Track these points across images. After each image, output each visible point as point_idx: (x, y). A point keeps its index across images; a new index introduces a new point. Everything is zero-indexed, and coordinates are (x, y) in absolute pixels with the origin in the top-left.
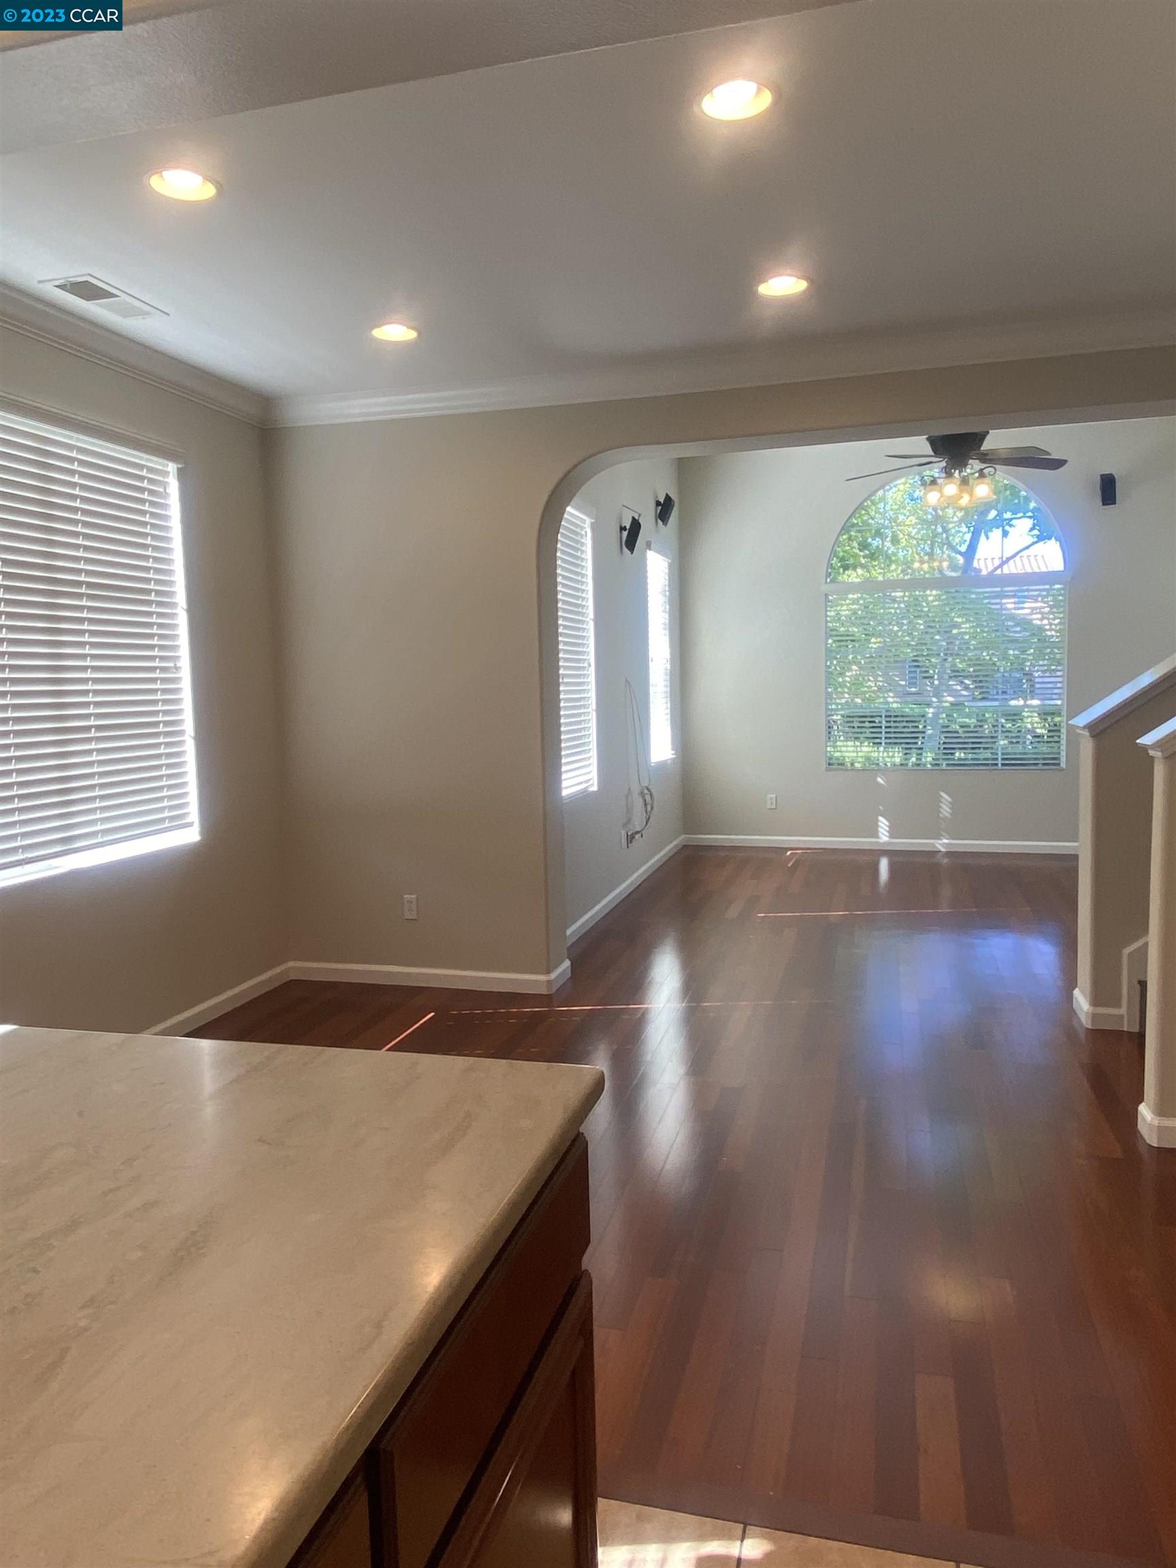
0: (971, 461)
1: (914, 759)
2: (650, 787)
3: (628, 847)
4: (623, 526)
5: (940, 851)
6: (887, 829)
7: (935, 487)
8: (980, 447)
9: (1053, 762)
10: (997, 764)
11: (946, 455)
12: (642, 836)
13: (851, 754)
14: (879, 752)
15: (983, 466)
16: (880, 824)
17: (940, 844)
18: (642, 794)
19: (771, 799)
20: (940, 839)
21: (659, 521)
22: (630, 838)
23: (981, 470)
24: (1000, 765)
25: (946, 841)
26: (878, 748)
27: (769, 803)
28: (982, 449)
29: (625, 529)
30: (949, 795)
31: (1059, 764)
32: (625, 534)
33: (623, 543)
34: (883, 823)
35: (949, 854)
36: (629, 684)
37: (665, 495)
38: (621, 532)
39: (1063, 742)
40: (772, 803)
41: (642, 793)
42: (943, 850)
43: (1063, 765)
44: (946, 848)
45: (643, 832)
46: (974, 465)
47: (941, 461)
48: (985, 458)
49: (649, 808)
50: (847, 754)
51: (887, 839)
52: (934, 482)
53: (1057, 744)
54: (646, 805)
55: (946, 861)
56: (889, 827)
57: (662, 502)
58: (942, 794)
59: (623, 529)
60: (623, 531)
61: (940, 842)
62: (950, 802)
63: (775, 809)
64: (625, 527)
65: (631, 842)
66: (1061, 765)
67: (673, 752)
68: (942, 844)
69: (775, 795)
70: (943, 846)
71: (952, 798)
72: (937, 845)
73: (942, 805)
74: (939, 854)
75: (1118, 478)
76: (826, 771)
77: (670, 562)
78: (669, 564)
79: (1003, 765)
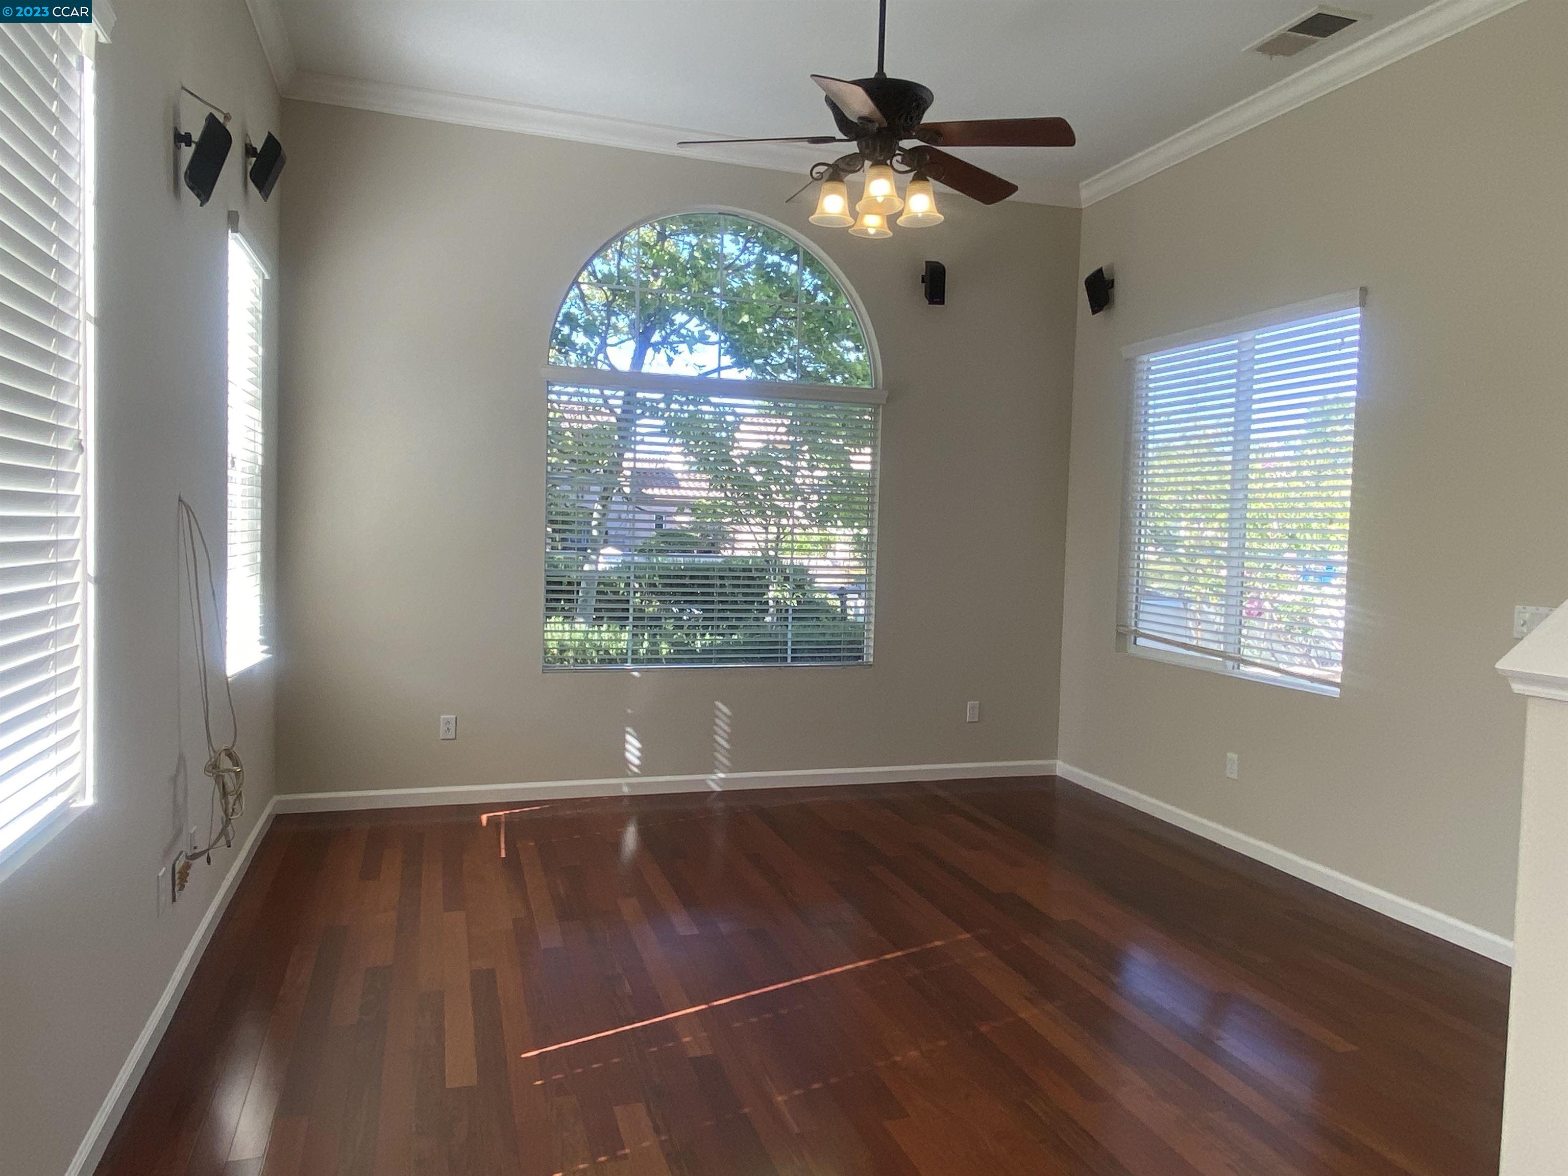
1: (646, 644)
3: (174, 900)
4: (183, 133)
5: (713, 792)
10: (785, 658)
12: (209, 861)
17: (713, 780)
19: (447, 723)
20: (713, 773)
21: (251, 186)
22: (179, 878)
24: (789, 660)
25: (722, 775)
27: (443, 728)
29: (186, 139)
30: (728, 708)
32: (188, 152)
33: (183, 175)
35: (726, 795)
36: (188, 508)
37: (267, 134)
38: (177, 147)
40: (449, 730)
41: (215, 766)
42: (717, 789)
43: (869, 655)
44: (721, 787)
45: (209, 851)
49: (231, 799)
54: (225, 794)
55: (721, 805)
56: (625, 749)
57: (258, 151)
58: (720, 705)
59: (182, 139)
60: (184, 143)
61: (714, 777)
62: (729, 717)
63: (454, 739)
64: (188, 137)
65: (182, 887)
67: (265, 647)
68: (716, 781)
69: (454, 717)
70: (718, 785)
71: (731, 710)
72: (710, 783)
73: (718, 721)
74: (713, 796)
75: (946, 267)
76: (543, 673)
77: (267, 277)
78: (264, 280)
79: (793, 659)
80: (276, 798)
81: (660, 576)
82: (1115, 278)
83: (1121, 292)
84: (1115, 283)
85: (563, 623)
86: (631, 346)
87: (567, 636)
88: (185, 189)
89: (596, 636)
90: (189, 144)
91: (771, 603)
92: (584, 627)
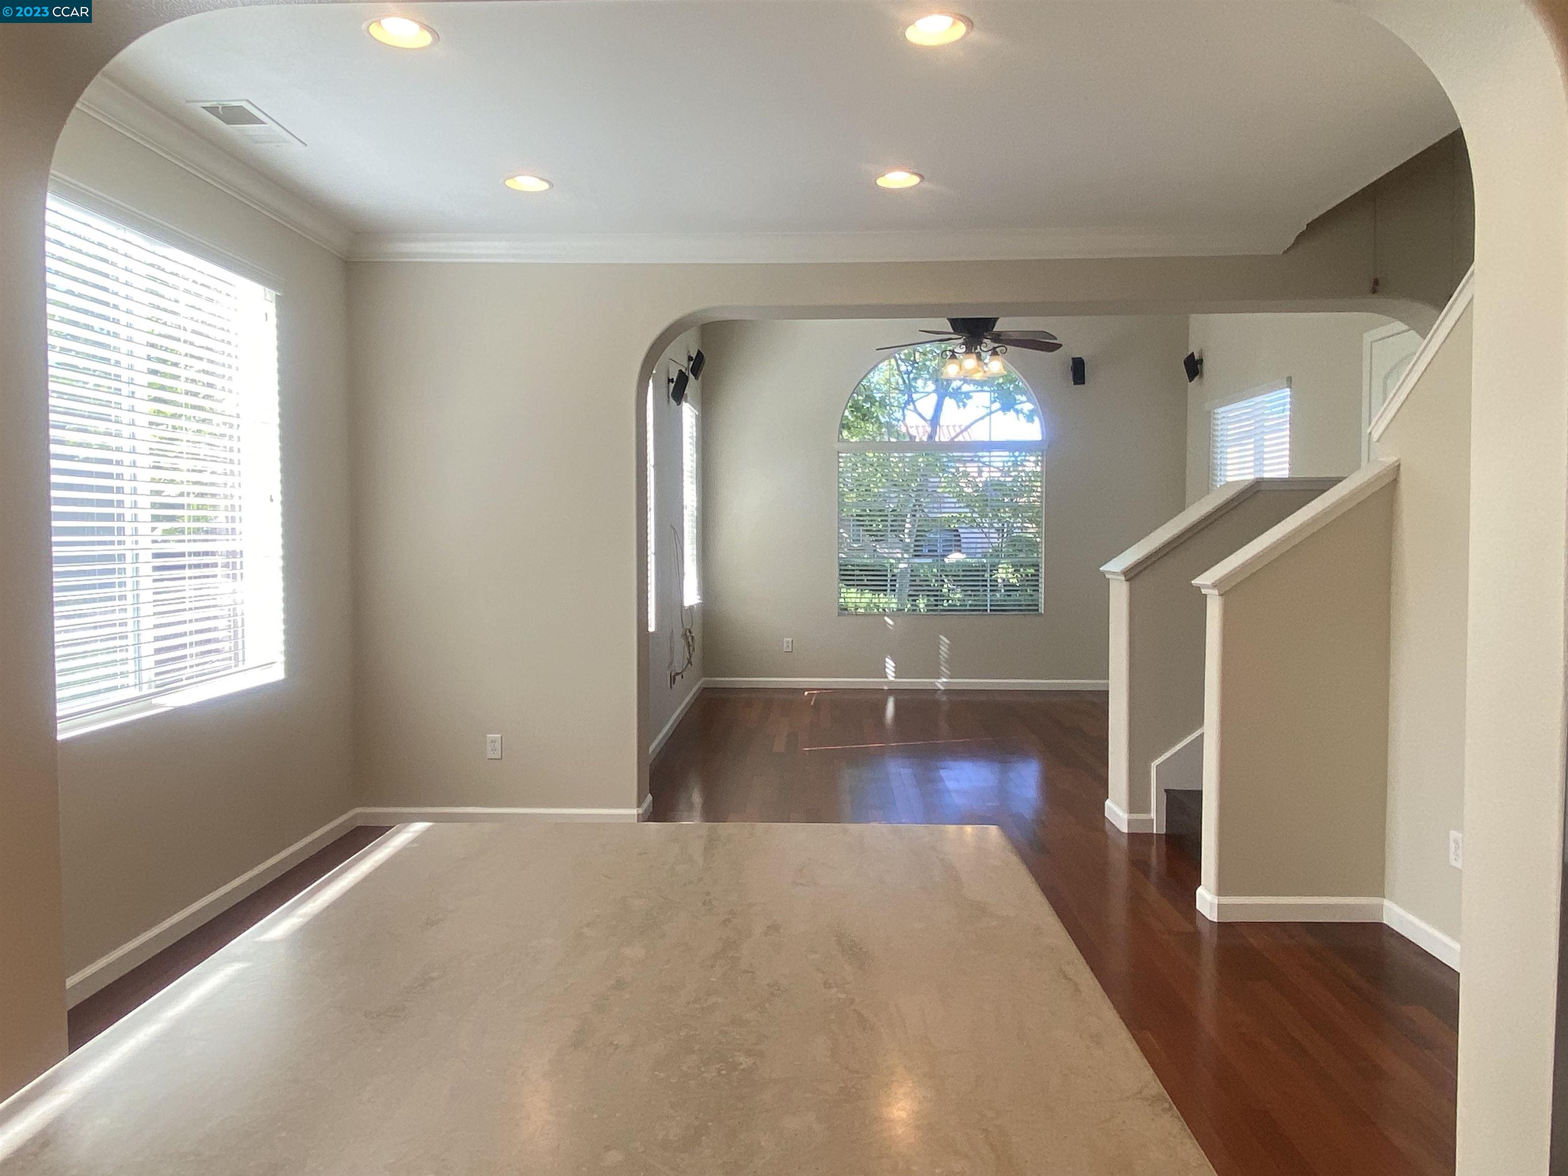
0: (985, 340)
2: (691, 630)
3: (671, 689)
4: (670, 378)
5: (940, 690)
6: (893, 670)
7: (955, 361)
8: (993, 328)
9: (1033, 608)
10: (987, 610)
11: (965, 333)
12: (682, 677)
13: (853, 600)
14: (879, 598)
15: (996, 345)
16: (887, 665)
17: (939, 682)
18: (685, 636)
19: (788, 642)
20: (939, 678)
21: (691, 375)
22: (673, 680)
23: (995, 348)
24: (989, 611)
25: (945, 680)
26: (879, 595)
27: (785, 645)
28: (994, 330)
29: (672, 381)
30: (948, 639)
31: (1038, 610)
32: (672, 385)
33: (670, 395)
34: (890, 665)
35: (947, 692)
36: (674, 529)
37: (697, 350)
38: (669, 383)
39: (1042, 590)
40: (788, 646)
42: (942, 688)
43: (1042, 611)
44: (945, 687)
45: (683, 673)
46: (988, 343)
47: (960, 338)
48: (998, 338)
49: (691, 648)
50: (849, 600)
51: (893, 679)
52: (953, 356)
53: (1036, 592)
54: (689, 653)
55: (944, 699)
56: (885, 667)
58: (942, 637)
59: (670, 380)
60: (671, 383)
61: (939, 681)
62: (949, 645)
63: (791, 652)
64: (673, 379)
65: (673, 683)
66: (1040, 611)
67: (699, 597)
68: (941, 683)
69: (791, 639)
70: (942, 685)
71: (950, 641)
72: (937, 684)
73: (941, 647)
74: (939, 692)
75: (1085, 361)
76: (839, 615)
77: (697, 414)
78: (696, 415)
79: (991, 610)
80: (704, 679)
81: (963, 571)
82: (1204, 359)
83: (1207, 367)
84: (1204, 361)
85: (857, 593)
86: (934, 398)
87: (858, 600)
88: (671, 399)
89: (877, 601)
90: (673, 382)
91: (999, 581)
92: (870, 595)
